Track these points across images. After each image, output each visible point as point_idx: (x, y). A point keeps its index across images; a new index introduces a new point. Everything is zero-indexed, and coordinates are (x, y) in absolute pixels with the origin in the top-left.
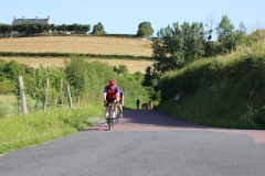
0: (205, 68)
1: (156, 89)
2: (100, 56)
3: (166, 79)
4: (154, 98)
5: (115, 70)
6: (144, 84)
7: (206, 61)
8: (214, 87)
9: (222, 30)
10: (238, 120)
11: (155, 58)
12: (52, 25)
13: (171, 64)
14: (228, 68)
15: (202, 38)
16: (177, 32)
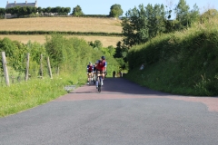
0: (165, 42)
1: (125, 60)
2: (78, 33)
3: (133, 52)
4: (123, 67)
5: (91, 44)
6: (115, 56)
7: (166, 36)
8: (172, 59)
9: (179, 10)
10: (193, 88)
11: (125, 34)
12: (39, 8)
13: (137, 39)
14: (184, 42)
15: (163, 17)
16: (142, 12)
